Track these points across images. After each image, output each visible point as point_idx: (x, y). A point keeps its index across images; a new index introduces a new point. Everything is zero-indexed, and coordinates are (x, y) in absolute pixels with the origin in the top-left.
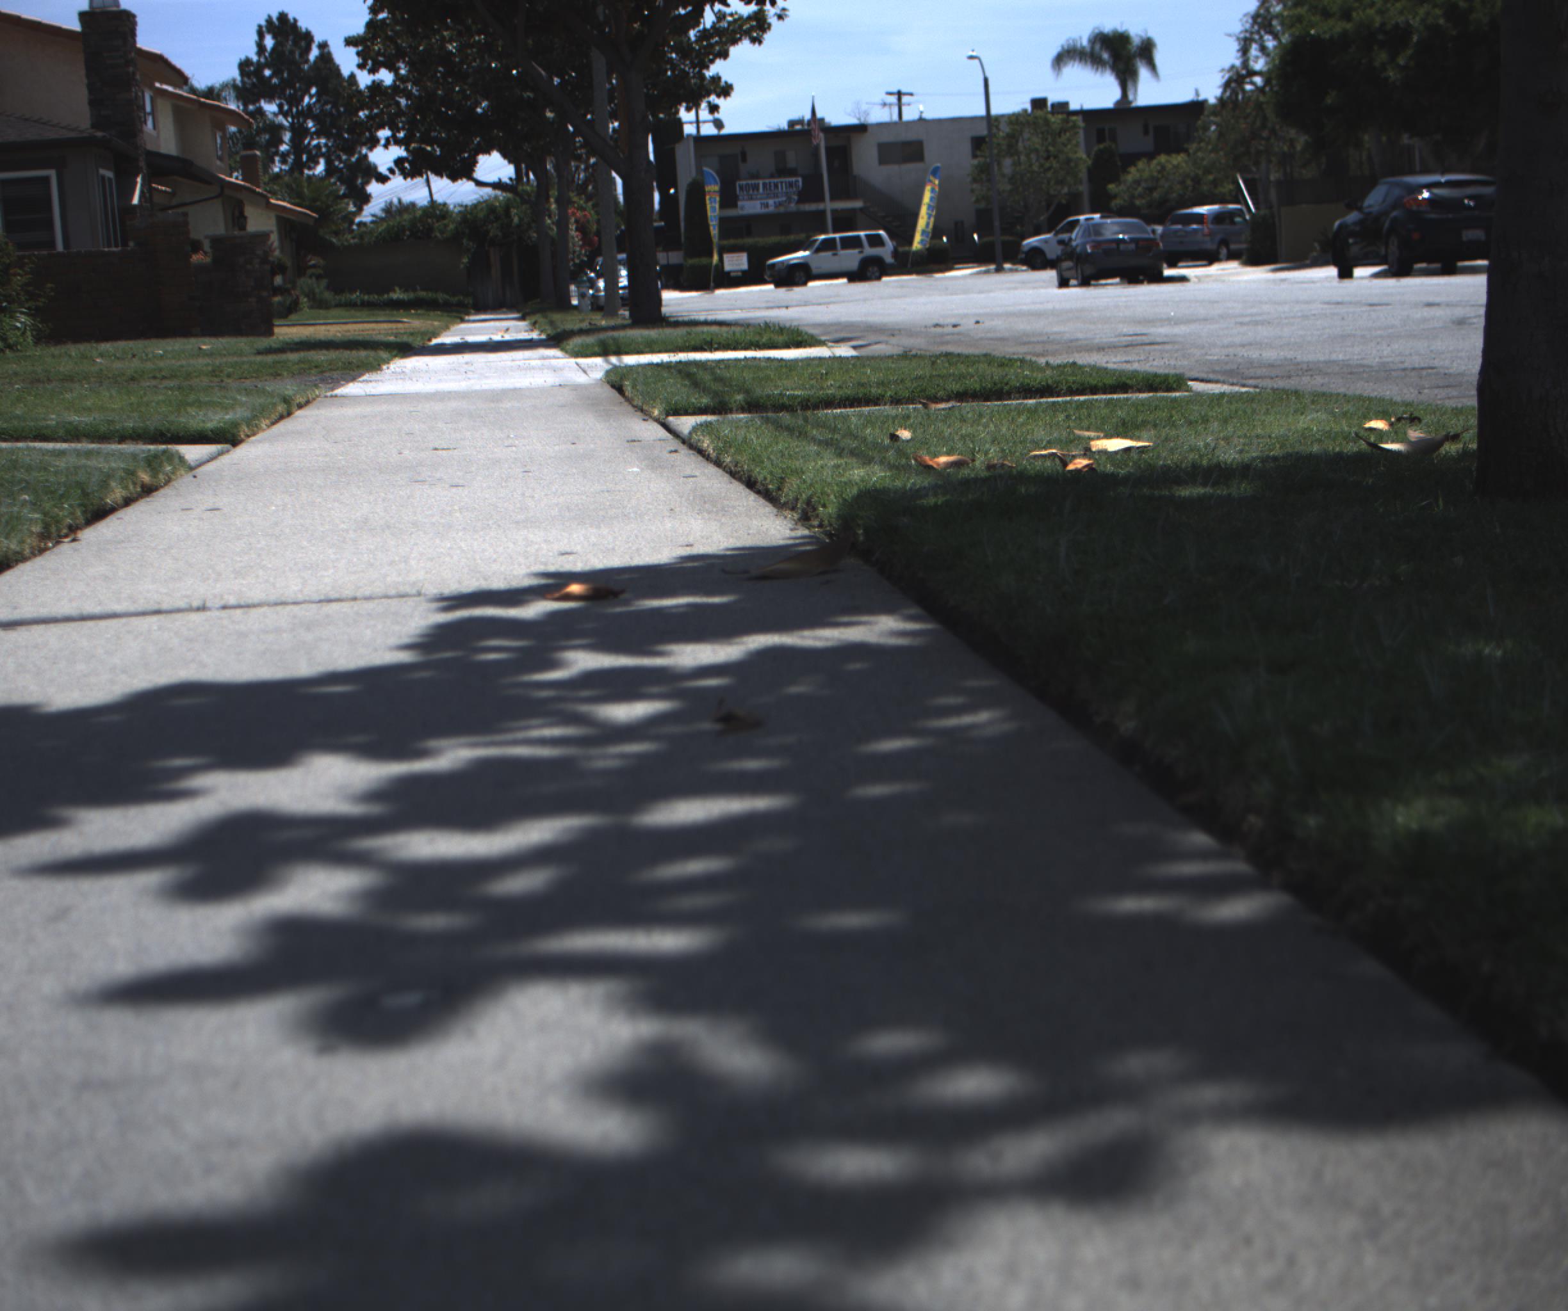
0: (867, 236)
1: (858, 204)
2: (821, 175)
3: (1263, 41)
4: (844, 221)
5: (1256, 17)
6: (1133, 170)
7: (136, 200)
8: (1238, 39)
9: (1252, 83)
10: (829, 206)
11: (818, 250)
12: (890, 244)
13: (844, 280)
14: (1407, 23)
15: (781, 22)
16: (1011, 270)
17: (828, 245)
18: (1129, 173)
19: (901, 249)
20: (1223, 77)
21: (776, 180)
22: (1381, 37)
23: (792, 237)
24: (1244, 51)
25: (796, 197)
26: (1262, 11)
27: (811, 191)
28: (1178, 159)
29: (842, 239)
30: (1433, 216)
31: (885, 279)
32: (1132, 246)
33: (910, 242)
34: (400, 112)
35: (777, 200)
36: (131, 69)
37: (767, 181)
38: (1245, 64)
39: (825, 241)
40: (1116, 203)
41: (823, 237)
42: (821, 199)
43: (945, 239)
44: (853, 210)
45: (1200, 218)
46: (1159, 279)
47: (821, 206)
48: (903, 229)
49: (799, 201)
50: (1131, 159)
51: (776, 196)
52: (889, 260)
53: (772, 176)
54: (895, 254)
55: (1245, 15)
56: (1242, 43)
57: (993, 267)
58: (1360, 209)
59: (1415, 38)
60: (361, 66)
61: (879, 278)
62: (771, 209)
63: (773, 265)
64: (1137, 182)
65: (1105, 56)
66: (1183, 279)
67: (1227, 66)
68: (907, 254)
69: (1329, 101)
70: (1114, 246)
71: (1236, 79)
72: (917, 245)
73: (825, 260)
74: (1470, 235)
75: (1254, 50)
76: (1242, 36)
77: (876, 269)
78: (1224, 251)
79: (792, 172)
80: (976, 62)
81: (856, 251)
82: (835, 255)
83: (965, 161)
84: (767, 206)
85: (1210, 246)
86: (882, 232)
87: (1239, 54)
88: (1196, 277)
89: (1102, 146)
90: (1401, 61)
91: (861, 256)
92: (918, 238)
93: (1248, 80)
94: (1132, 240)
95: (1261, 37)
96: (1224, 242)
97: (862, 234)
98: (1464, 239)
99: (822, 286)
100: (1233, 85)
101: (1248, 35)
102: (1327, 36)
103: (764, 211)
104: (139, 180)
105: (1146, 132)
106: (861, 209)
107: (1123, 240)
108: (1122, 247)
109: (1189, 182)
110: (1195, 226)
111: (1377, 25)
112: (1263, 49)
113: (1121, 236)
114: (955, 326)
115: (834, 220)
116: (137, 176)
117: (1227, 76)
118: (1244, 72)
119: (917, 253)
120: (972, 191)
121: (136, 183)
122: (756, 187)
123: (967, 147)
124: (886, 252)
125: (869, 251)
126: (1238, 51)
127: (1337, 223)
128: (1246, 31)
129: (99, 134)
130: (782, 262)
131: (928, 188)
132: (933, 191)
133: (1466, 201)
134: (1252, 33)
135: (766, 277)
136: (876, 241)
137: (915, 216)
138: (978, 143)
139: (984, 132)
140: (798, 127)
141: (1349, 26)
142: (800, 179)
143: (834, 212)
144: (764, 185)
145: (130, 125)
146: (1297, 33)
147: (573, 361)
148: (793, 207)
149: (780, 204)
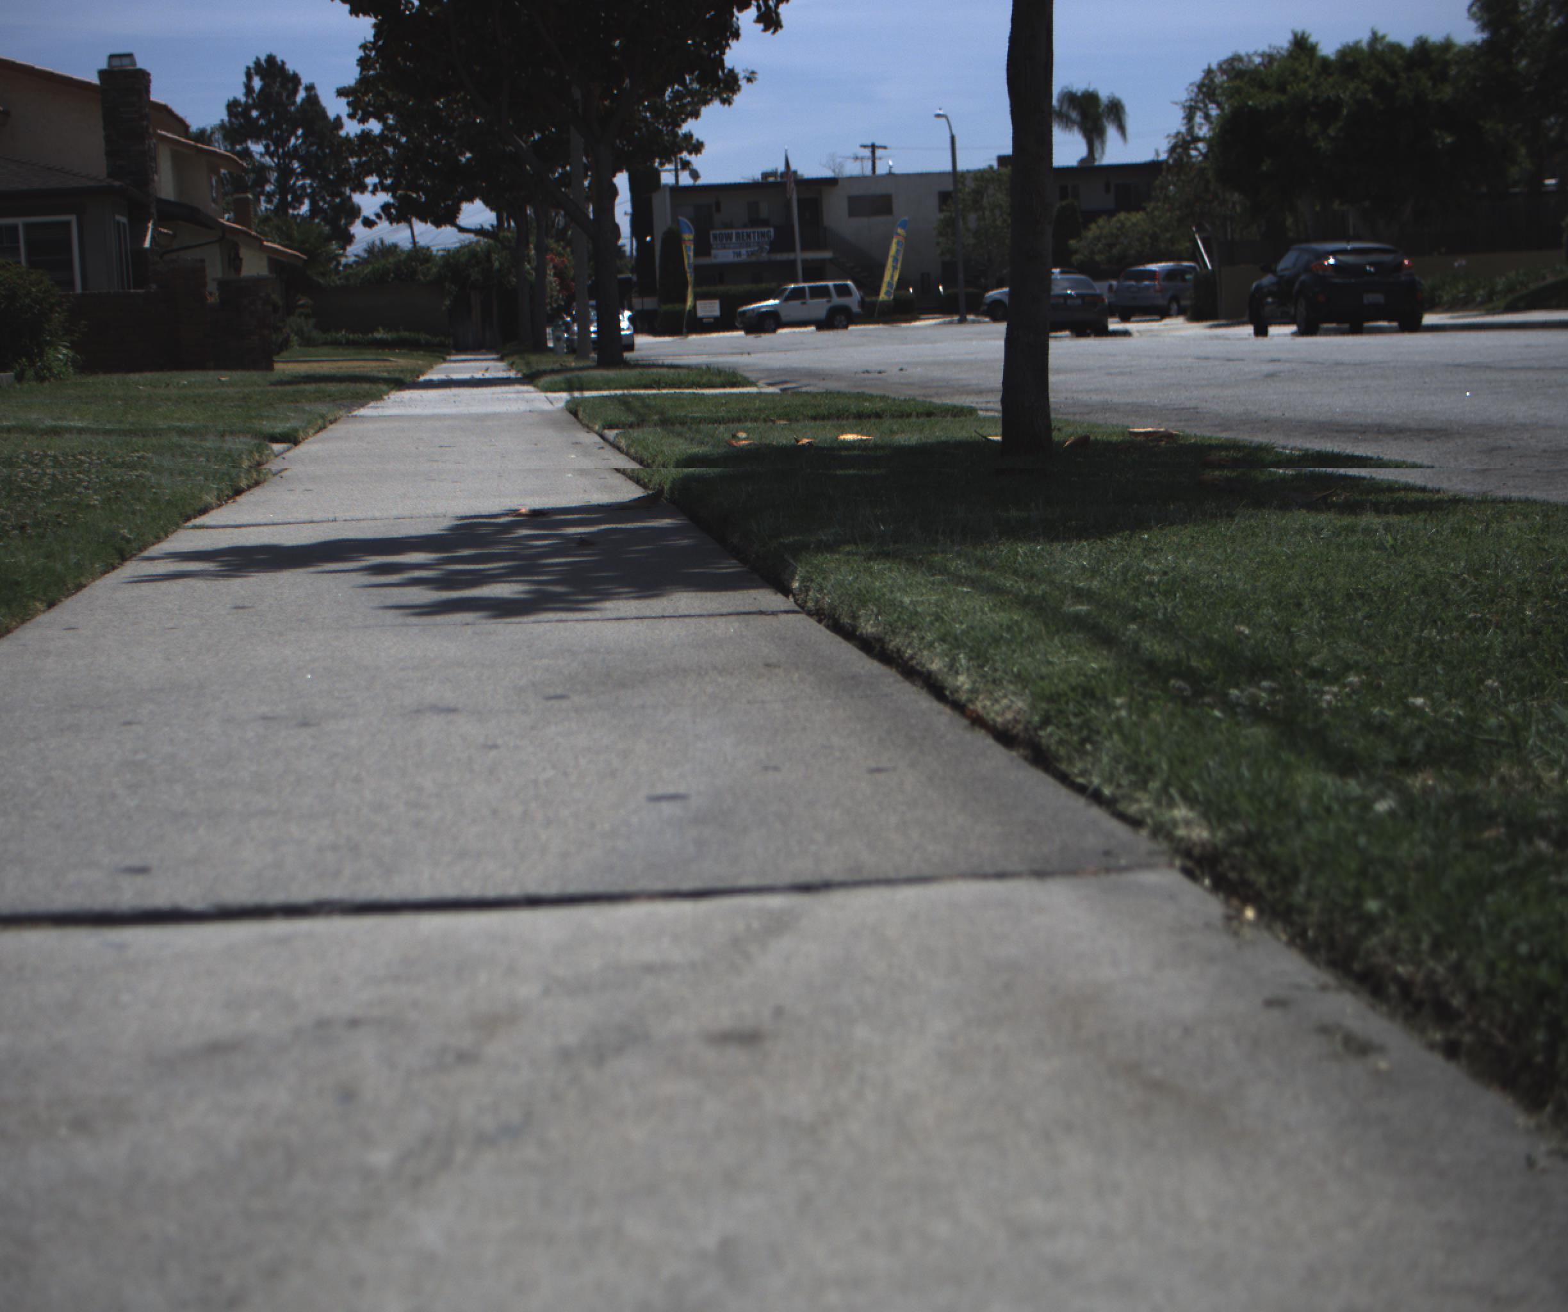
0: (835, 286)
1: (827, 255)
2: (792, 227)
3: (1208, 109)
4: (814, 271)
5: (1200, 86)
6: (1093, 226)
7: (147, 244)
8: (1184, 107)
9: (1196, 149)
10: (800, 256)
11: (787, 299)
12: (857, 294)
13: (812, 328)
14: (1338, 97)
15: (750, 84)
16: (973, 322)
17: (798, 294)
18: (1089, 229)
19: (868, 299)
20: (1169, 142)
21: (749, 230)
22: (1313, 109)
23: (763, 286)
24: (1190, 118)
25: (767, 247)
26: (1206, 81)
27: (783, 241)
28: (1137, 217)
29: (811, 288)
30: (1337, 280)
31: (851, 328)
32: (1079, 301)
33: (878, 293)
34: (388, 160)
35: (749, 249)
36: (145, 123)
37: (740, 231)
38: (1190, 130)
39: (794, 290)
40: (1076, 258)
41: (792, 286)
42: (793, 250)
43: (911, 290)
44: (823, 261)
45: (1152, 275)
46: (1102, 331)
47: (791, 256)
48: (870, 279)
49: (771, 251)
50: (1091, 216)
51: (748, 245)
52: (856, 309)
53: (745, 226)
54: (862, 303)
55: (1191, 84)
56: (1187, 111)
57: (956, 318)
58: (1274, 272)
59: (1345, 111)
60: (351, 116)
61: (846, 327)
62: (744, 258)
63: (744, 312)
64: (1098, 239)
65: (1074, 115)
66: (1126, 333)
67: (1173, 132)
68: (874, 304)
69: (1264, 168)
70: (1062, 301)
71: (1182, 144)
72: (883, 296)
73: (795, 309)
74: (1370, 298)
75: (1199, 118)
76: (1187, 104)
77: (843, 318)
78: (1174, 307)
79: (765, 223)
80: (943, 120)
81: (824, 300)
82: (804, 303)
83: (932, 215)
84: (739, 254)
85: (1162, 302)
86: (849, 283)
87: (1185, 121)
88: (1138, 331)
89: (1064, 203)
90: (1332, 132)
91: (829, 305)
92: (884, 288)
93: (1192, 146)
94: (1079, 296)
95: (1206, 106)
96: (1175, 298)
97: (830, 284)
98: (1365, 301)
99: (791, 333)
100: (1179, 150)
101: (1193, 103)
102: (1264, 108)
103: (737, 259)
104: (150, 225)
105: (1107, 189)
106: (830, 260)
107: (1070, 295)
108: (1069, 302)
109: (1147, 239)
110: (1147, 283)
111: (1310, 98)
112: (1207, 117)
113: (1069, 292)
114: (880, 372)
115: (804, 269)
116: (148, 221)
117: (1173, 141)
118: (1189, 138)
119: (883, 303)
120: (938, 244)
121: (147, 228)
122: (729, 237)
123: (934, 202)
124: (853, 301)
125: (837, 300)
126: (1184, 118)
127: (1254, 285)
128: (1191, 100)
129: (117, 183)
130: (753, 310)
131: (895, 241)
132: (898, 243)
133: (1368, 268)
134: (1196, 102)
135: (737, 324)
136: (843, 291)
137: (883, 267)
138: (945, 198)
139: (951, 188)
140: (771, 179)
141: (1283, 98)
142: (772, 230)
143: (804, 261)
144: (737, 234)
145: (143, 176)
146: (1236, 104)
147: (543, 394)
148: (764, 256)
149: (753, 253)
